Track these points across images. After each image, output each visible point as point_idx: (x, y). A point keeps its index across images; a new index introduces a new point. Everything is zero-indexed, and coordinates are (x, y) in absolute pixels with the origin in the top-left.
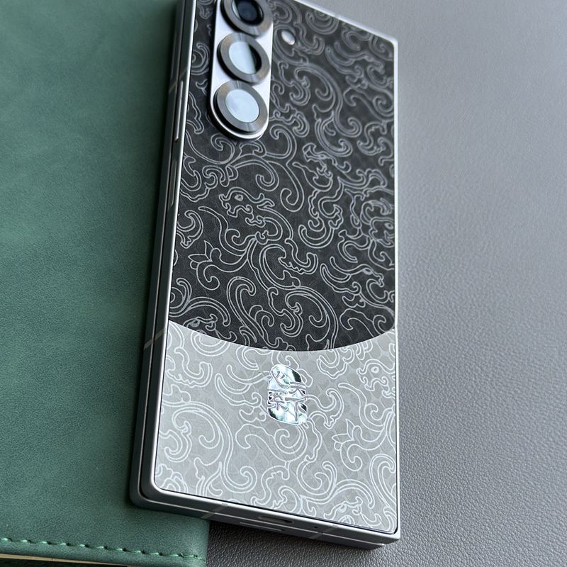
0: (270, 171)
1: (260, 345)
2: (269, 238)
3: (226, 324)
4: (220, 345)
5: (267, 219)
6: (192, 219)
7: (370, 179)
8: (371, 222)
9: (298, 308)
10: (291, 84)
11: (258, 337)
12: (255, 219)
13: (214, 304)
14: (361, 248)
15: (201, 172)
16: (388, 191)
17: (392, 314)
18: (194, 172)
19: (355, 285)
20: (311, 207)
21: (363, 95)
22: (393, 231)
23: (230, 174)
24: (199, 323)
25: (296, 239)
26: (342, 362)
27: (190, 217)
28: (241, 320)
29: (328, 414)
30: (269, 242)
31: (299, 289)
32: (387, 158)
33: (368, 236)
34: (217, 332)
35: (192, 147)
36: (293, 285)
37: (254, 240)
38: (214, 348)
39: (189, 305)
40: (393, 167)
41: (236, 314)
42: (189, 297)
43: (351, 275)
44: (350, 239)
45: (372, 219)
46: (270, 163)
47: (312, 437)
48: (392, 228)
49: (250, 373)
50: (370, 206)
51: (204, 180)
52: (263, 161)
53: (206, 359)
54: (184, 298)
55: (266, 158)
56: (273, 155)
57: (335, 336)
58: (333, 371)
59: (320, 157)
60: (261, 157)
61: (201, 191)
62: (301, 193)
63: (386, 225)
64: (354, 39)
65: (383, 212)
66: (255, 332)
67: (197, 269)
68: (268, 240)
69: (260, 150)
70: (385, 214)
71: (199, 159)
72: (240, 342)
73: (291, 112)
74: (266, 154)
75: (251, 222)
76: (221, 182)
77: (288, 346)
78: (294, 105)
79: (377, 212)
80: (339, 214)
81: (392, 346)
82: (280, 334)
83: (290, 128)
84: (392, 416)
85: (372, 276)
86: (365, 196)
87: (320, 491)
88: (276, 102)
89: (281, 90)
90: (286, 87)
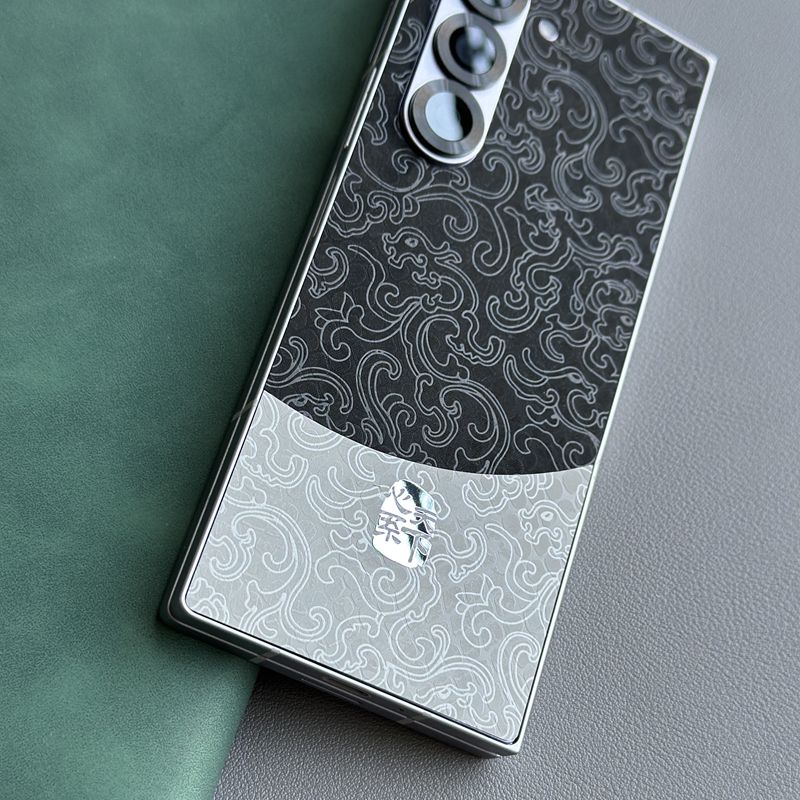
0: (468, 214)
1: (386, 448)
2: (440, 305)
3: (344, 410)
4: (327, 438)
5: (445, 279)
6: (335, 260)
7: (617, 250)
8: (601, 310)
9: (456, 408)
10: (535, 96)
11: (386, 438)
12: (427, 275)
13: (335, 381)
14: (574, 343)
15: (365, 199)
16: (641, 272)
17: (596, 445)
18: (355, 195)
19: (550, 393)
20: (516, 273)
21: (639, 130)
22: (631, 329)
23: (408, 207)
24: (305, 402)
25: (481, 312)
26: (500, 496)
27: (333, 257)
28: (367, 409)
29: (460, 562)
30: (439, 311)
31: (464, 384)
32: (652, 225)
33: (590, 329)
34: (328, 419)
35: (363, 162)
36: (458, 376)
37: (417, 303)
38: (318, 440)
39: (298, 375)
40: (658, 239)
41: (363, 399)
42: (302, 364)
43: (548, 378)
44: (560, 328)
45: (603, 307)
46: (472, 203)
47: (427, 588)
48: (631, 324)
49: (360, 484)
50: (606, 287)
51: (367, 209)
52: (461, 197)
53: (302, 452)
54: (293, 364)
55: (467, 194)
56: (479, 192)
57: (500, 458)
58: (483, 505)
59: (550, 206)
60: (460, 192)
61: (359, 224)
62: (505, 252)
63: (623, 319)
64: (649, 47)
65: (624, 299)
66: (384, 430)
67: (323, 329)
68: (437, 308)
69: (462, 182)
70: (625, 302)
71: (368, 180)
72: (358, 438)
73: (524, 136)
74: (468, 189)
75: (419, 278)
76: (391, 216)
77: (427, 458)
78: (530, 127)
79: (614, 297)
80: (555, 291)
81: (582, 488)
82: (419, 440)
83: (516, 158)
84: (555, 584)
85: (580, 386)
86: (601, 271)
87: (416, 664)
88: (505, 119)
89: (517, 104)
90: (525, 99)
